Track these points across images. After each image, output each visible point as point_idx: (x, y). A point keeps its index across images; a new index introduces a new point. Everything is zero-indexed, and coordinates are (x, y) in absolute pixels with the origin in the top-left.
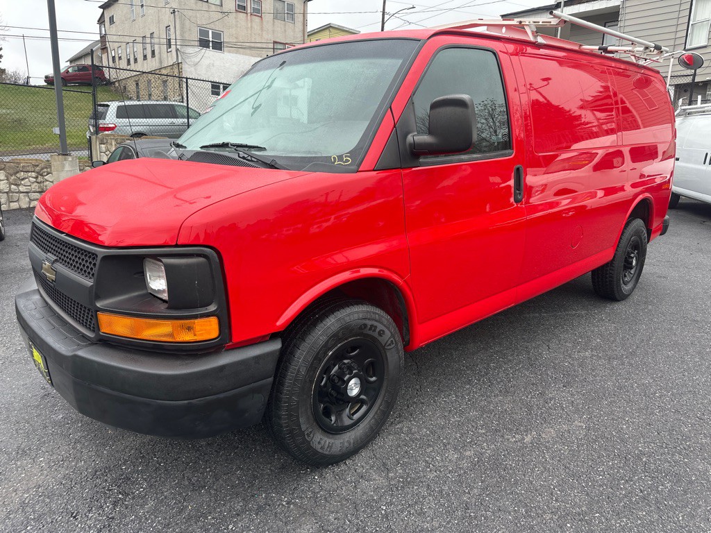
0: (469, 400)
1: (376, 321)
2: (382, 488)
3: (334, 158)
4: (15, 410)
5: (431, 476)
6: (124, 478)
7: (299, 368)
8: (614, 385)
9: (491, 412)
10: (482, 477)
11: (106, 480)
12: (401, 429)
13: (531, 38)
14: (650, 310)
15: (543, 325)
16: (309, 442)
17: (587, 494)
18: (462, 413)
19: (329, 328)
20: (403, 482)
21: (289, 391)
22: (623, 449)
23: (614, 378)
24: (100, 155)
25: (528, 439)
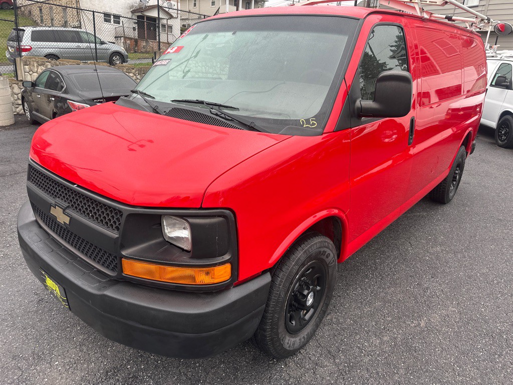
0: (372, 293)
1: (326, 247)
2: (335, 373)
3: (302, 121)
4: (18, 316)
5: (366, 359)
6: (132, 377)
7: (280, 293)
8: (465, 275)
9: (389, 302)
10: (402, 359)
11: (118, 380)
12: (331, 320)
13: (419, 14)
14: (468, 211)
15: (401, 225)
16: (282, 345)
17: (478, 369)
18: (370, 304)
19: (299, 259)
20: (348, 366)
21: (273, 310)
22: (488, 329)
23: (463, 269)
24: (25, 75)
25: (423, 324)
